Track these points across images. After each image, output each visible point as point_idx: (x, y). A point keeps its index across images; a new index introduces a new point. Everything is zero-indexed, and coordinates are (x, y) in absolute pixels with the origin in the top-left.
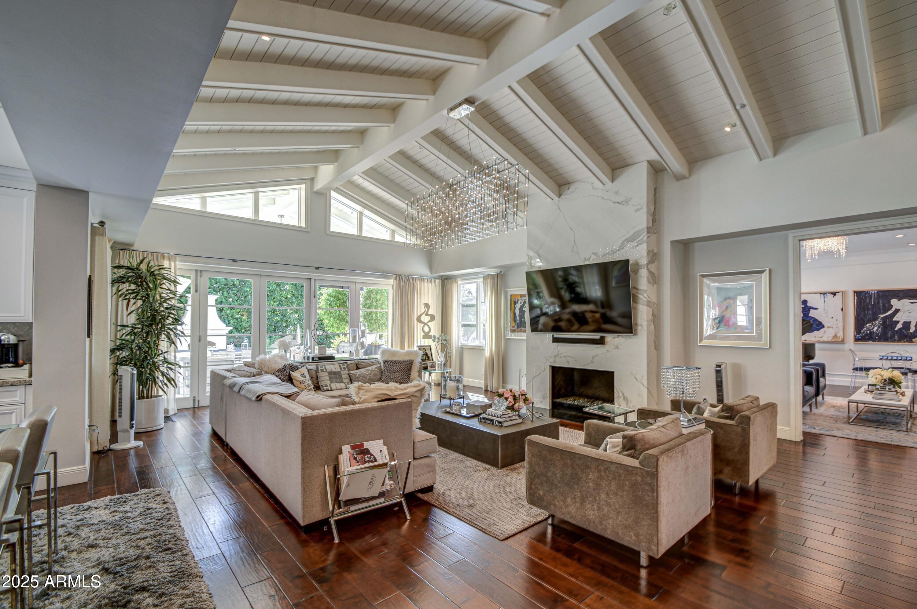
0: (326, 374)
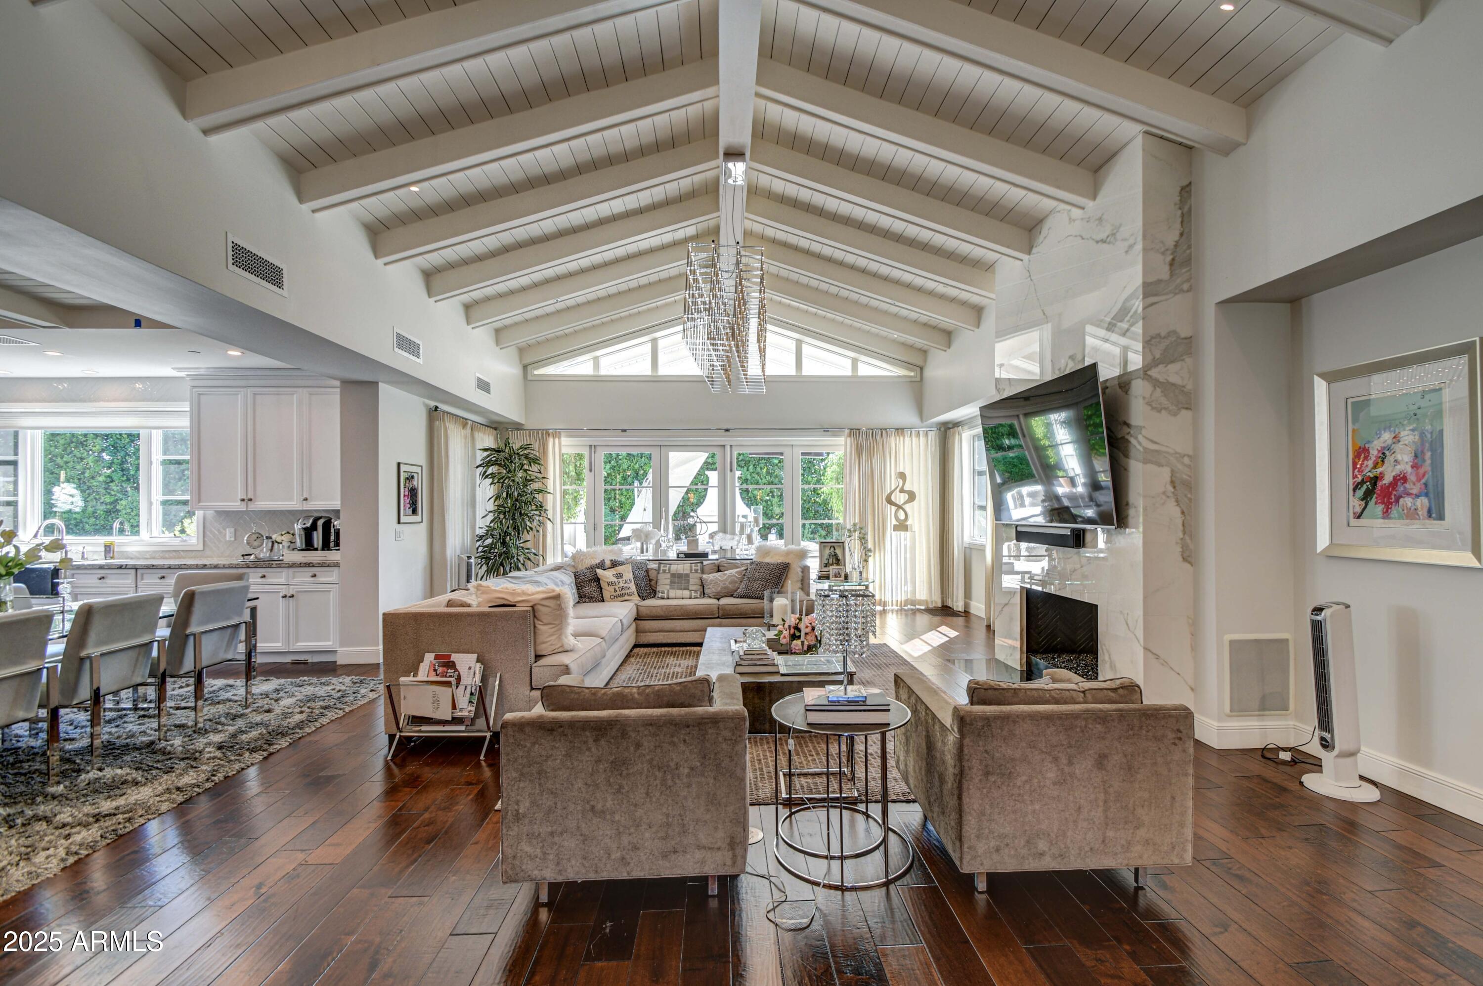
0: (668, 576)
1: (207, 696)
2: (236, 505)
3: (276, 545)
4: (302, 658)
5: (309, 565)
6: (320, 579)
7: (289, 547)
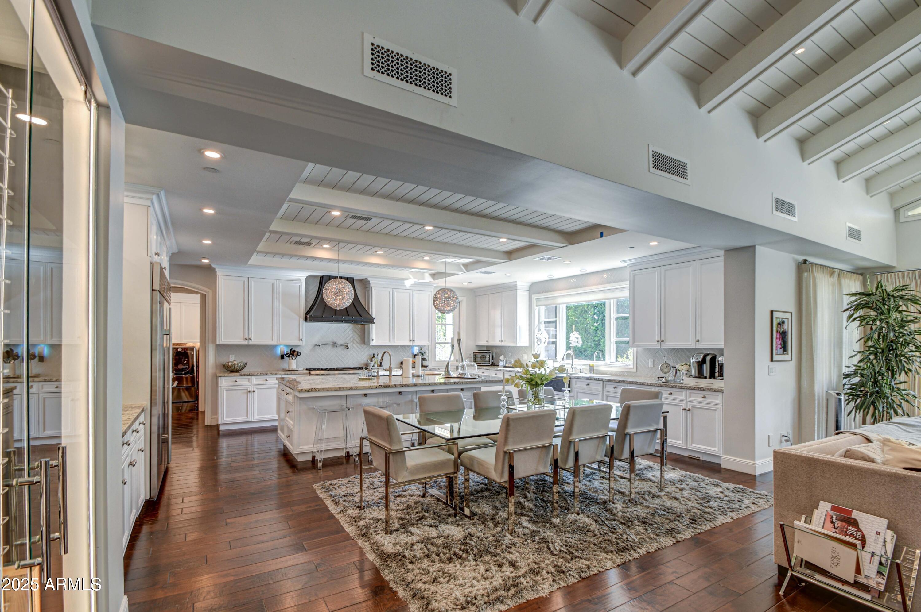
1: (637, 472)
2: (655, 345)
3: (678, 372)
4: (696, 455)
5: (701, 389)
6: (708, 400)
7: (686, 374)
